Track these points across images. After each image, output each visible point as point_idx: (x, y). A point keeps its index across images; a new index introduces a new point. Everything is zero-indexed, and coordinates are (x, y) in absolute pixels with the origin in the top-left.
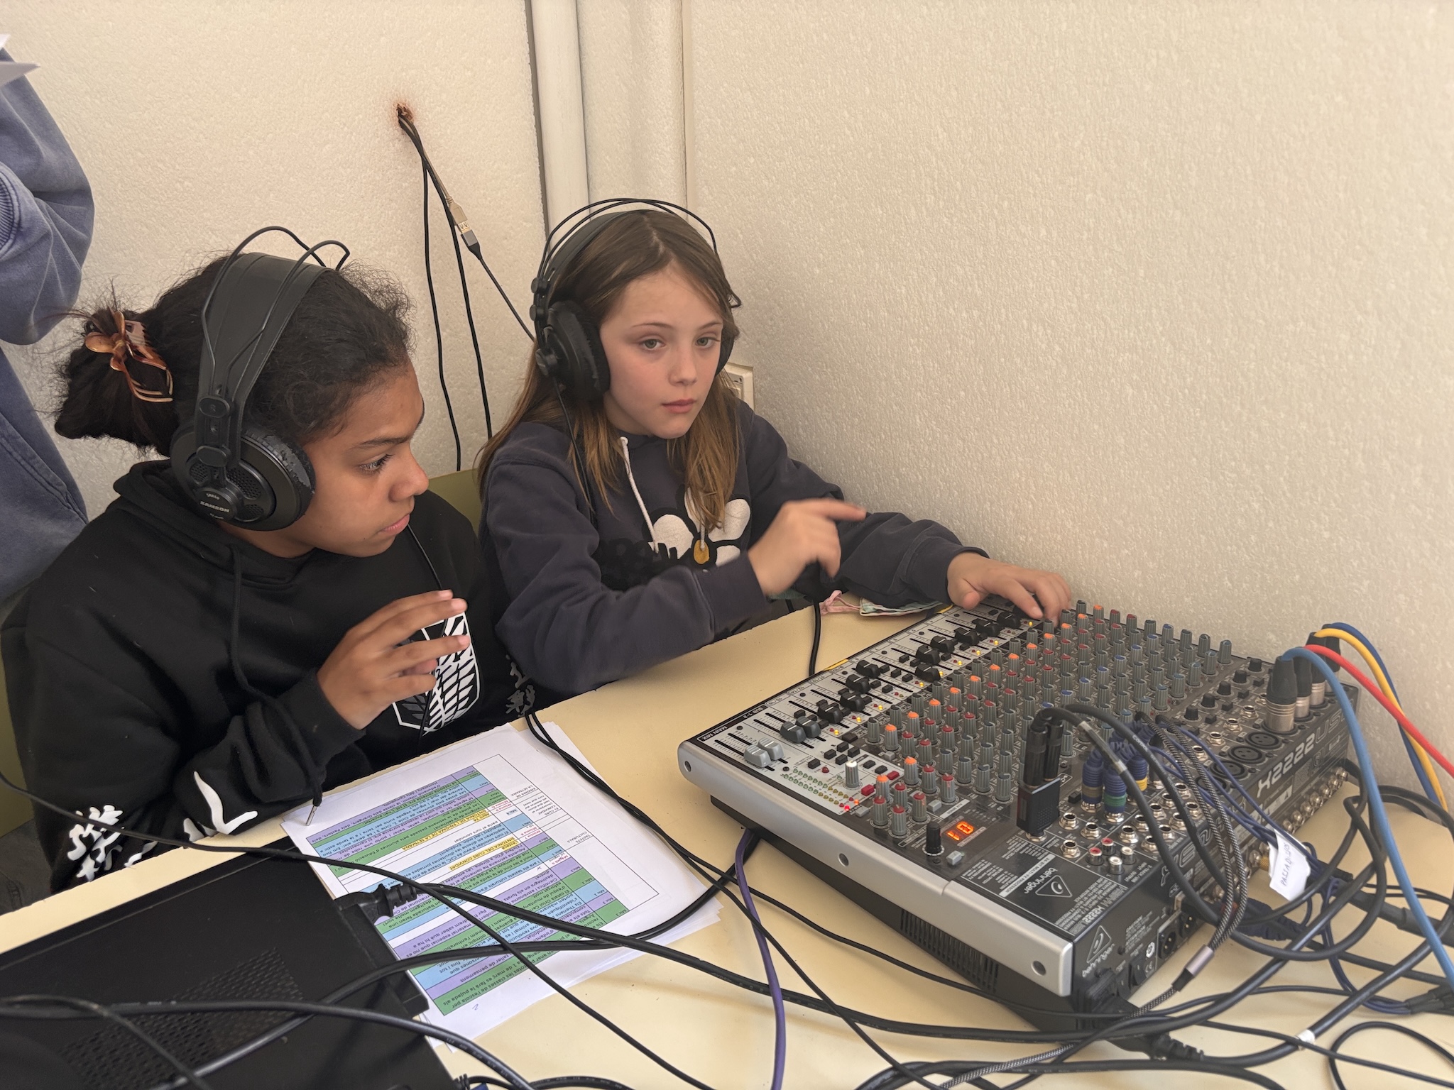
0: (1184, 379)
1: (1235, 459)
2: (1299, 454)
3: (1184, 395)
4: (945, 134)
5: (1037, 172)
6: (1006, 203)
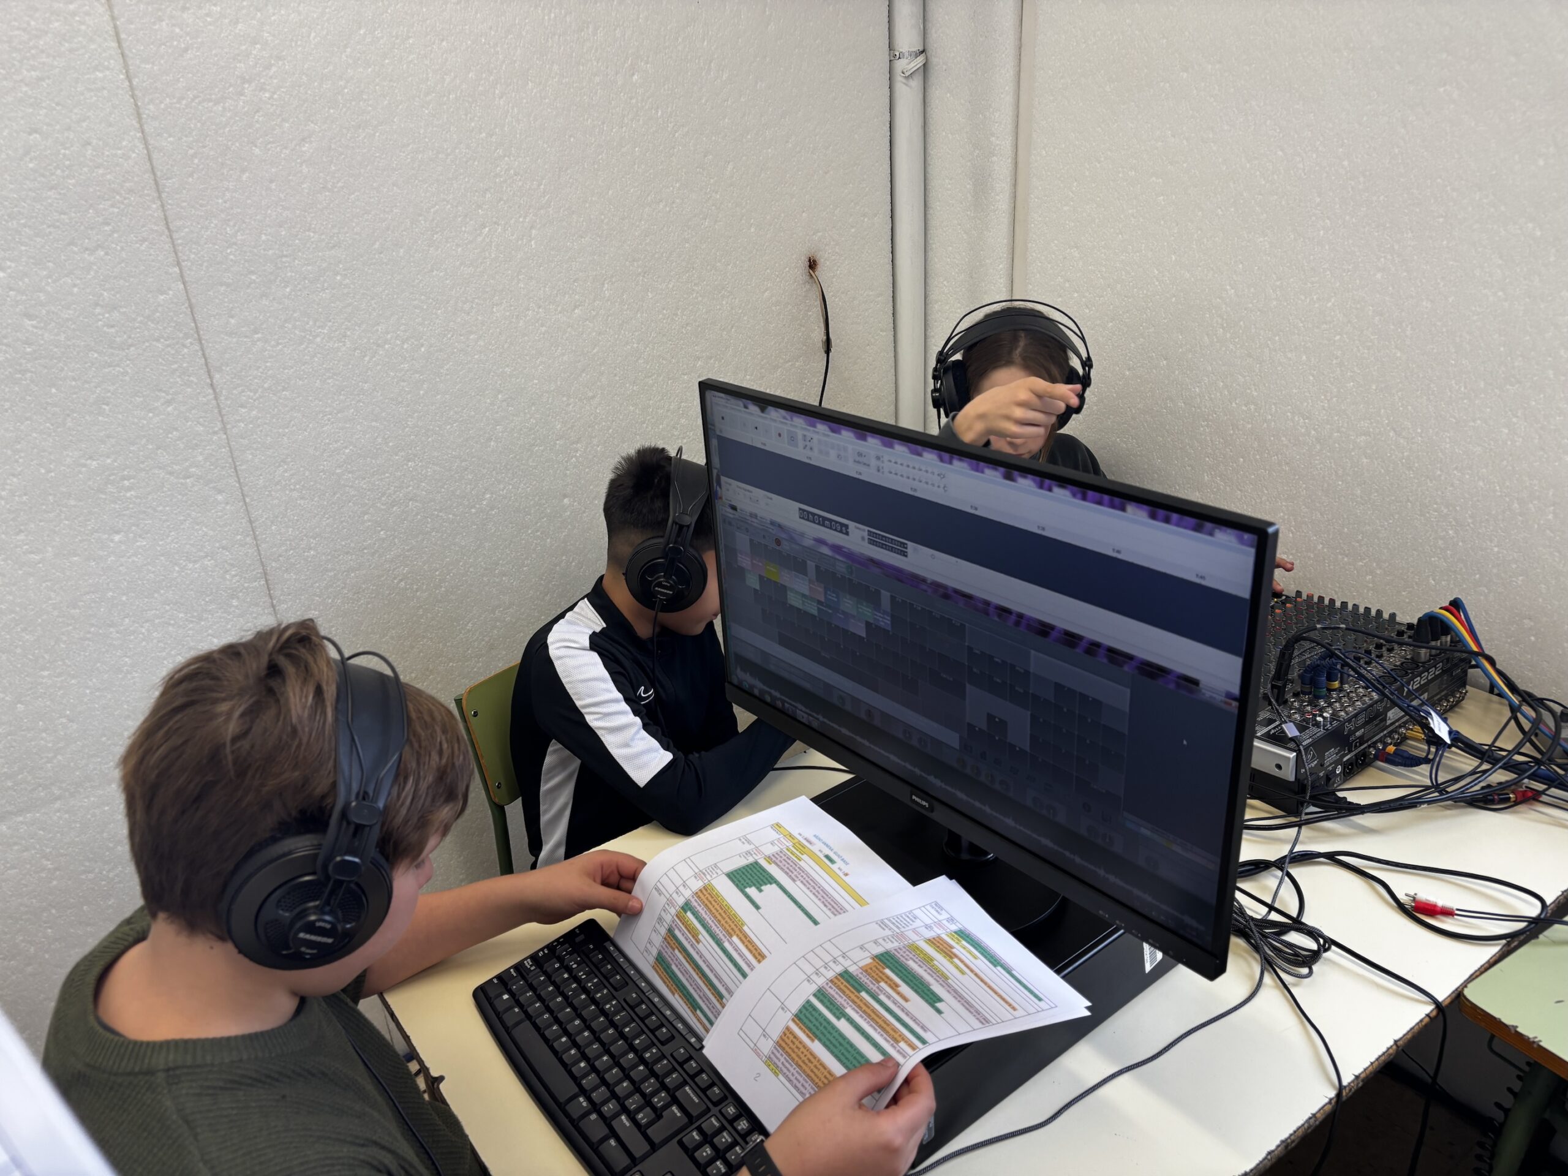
0: (1403, 453)
1: (1436, 503)
2: (1478, 501)
3: (1402, 463)
4: (1233, 291)
5: (1300, 320)
6: (1277, 338)
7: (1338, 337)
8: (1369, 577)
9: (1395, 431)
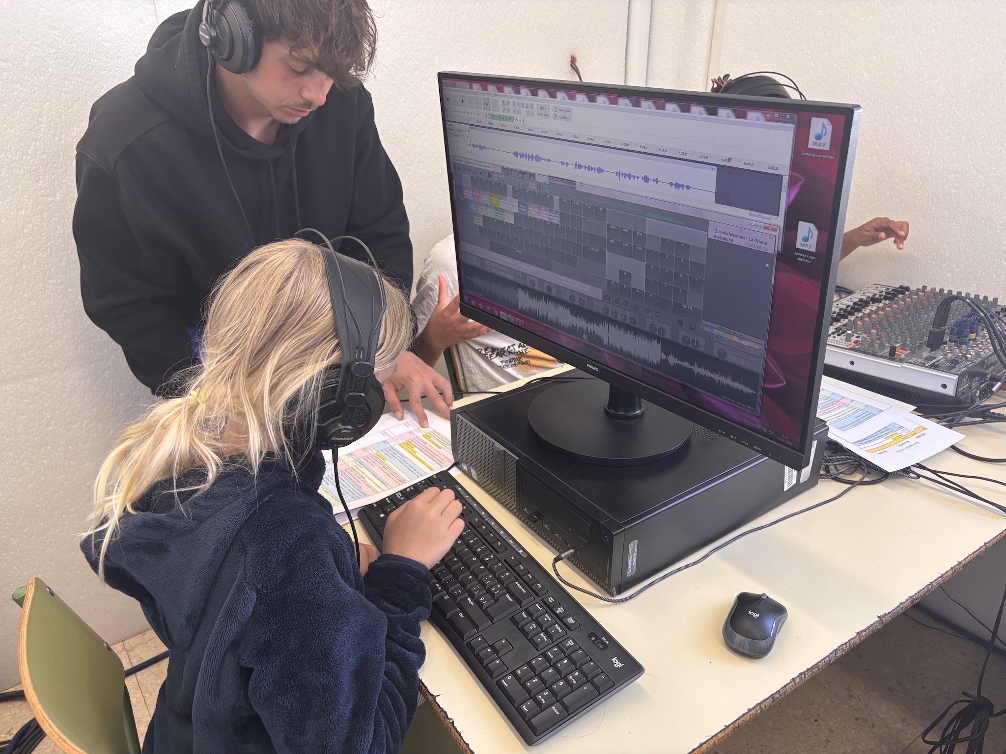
0: (981, 185)
3: (980, 192)
5: (914, 93)
7: (941, 104)
8: (949, 275)
9: (976, 170)
